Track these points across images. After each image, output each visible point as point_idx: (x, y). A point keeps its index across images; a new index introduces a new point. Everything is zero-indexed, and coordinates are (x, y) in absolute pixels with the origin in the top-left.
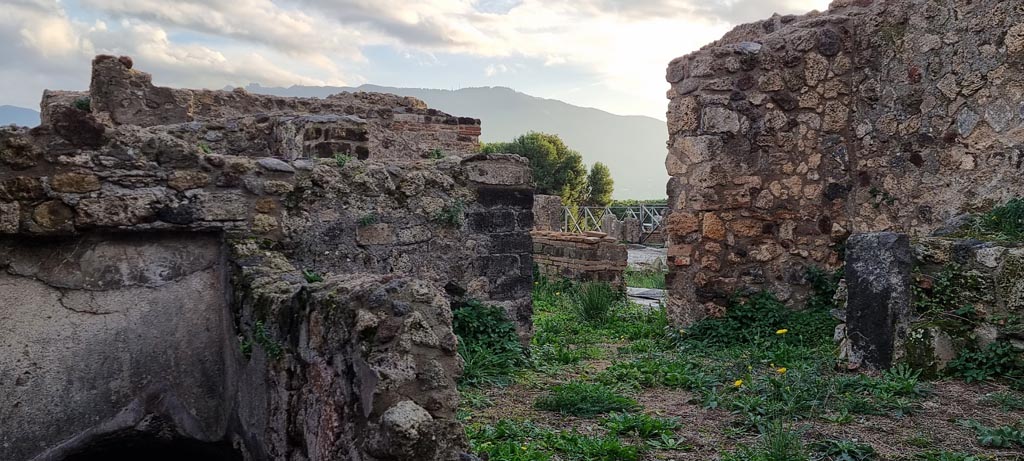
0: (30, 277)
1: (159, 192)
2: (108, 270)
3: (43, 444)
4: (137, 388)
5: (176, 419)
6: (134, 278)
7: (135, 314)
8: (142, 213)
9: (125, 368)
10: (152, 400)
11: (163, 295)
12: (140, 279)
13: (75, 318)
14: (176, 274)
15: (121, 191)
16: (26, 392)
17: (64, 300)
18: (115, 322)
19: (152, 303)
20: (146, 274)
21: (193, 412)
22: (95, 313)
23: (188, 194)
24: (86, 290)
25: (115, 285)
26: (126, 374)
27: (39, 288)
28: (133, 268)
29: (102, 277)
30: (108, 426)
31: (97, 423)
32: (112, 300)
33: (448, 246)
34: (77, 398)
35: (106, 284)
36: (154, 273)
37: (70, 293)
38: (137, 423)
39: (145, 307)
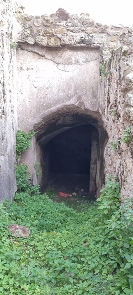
0: (50, 59)
1: (83, 34)
2: (69, 59)
3: (52, 105)
4: (75, 94)
5: (85, 104)
6: (76, 61)
7: (75, 72)
8: (78, 41)
9: (72, 88)
10: (79, 97)
11: (83, 67)
12: (77, 62)
13: (61, 72)
14: (87, 61)
15: (72, 34)
16: (49, 91)
17: (58, 67)
18: (71, 74)
19: (80, 69)
20: (79, 61)
21: (90, 102)
22: (65, 71)
23: (91, 35)
24: (63, 64)
25: (70, 63)
26: (73, 89)
27: (52, 63)
28: (75, 58)
29: (68, 61)
30: (68, 103)
31: (65, 102)
32: (69, 68)
34: (61, 94)
35: (68, 63)
36: (81, 60)
37: (59, 65)
38: (75, 103)
39: (78, 70)
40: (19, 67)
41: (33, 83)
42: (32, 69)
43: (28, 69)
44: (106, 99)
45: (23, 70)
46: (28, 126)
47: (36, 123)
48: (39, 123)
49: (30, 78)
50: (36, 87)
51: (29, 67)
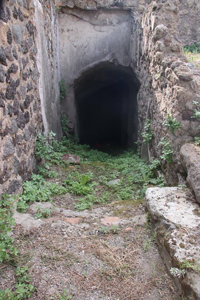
0: (87, 21)
2: (104, 20)
3: (90, 62)
4: (110, 51)
5: (118, 60)
6: (109, 23)
7: (110, 32)
8: (111, 4)
9: (107, 46)
10: (113, 55)
11: (116, 27)
12: (111, 23)
13: (97, 32)
14: (119, 22)
16: (87, 50)
17: (94, 28)
18: (105, 34)
19: (114, 30)
20: (113, 22)
21: (122, 59)
22: (101, 32)
24: (99, 25)
25: (105, 24)
26: (107, 47)
27: (89, 24)
28: (109, 20)
29: (103, 22)
30: (104, 60)
31: (101, 59)
32: (105, 28)
33: (193, 16)
34: (97, 52)
35: (104, 24)
36: (115, 22)
37: (96, 26)
38: (110, 60)
39: (112, 31)
40: (61, 29)
41: (73, 43)
42: (72, 30)
43: (68, 30)
44: (138, 52)
45: (64, 32)
46: (69, 82)
47: (76, 78)
48: (79, 79)
49: (70, 38)
50: (75, 47)
51: (69, 29)
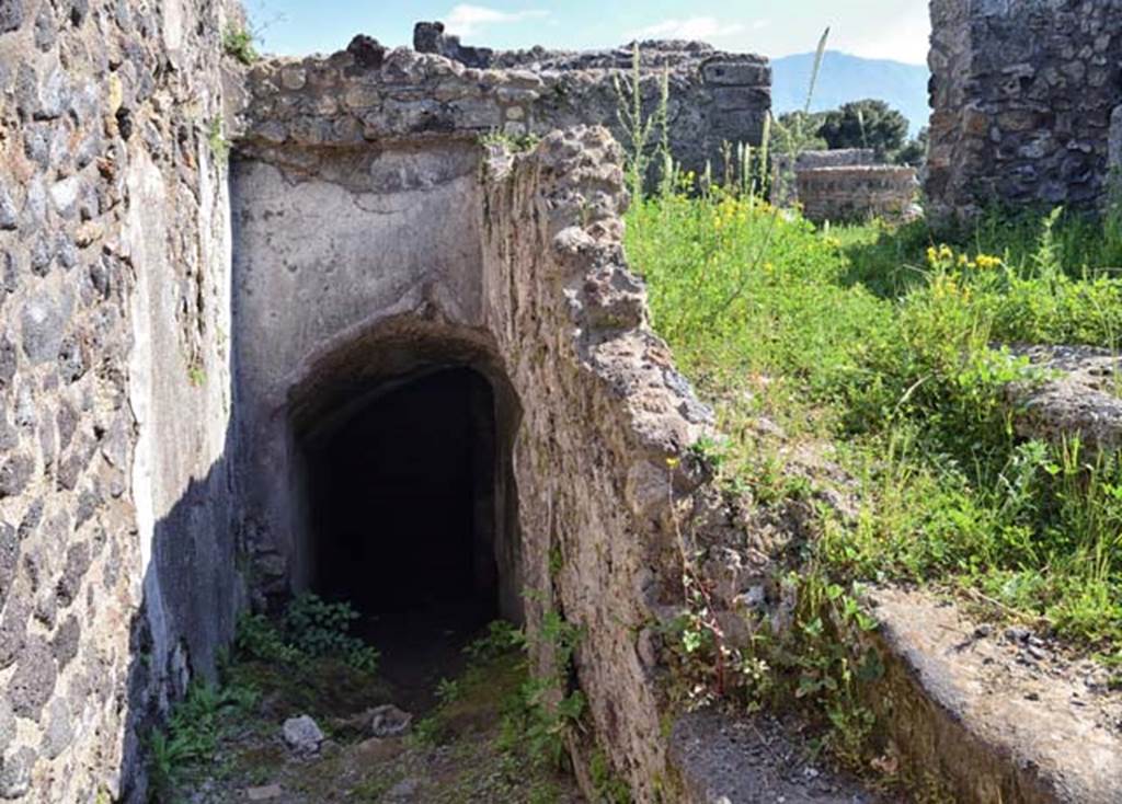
0: (333, 182)
1: (426, 105)
2: (391, 174)
3: (346, 321)
4: (415, 279)
5: (446, 309)
6: (410, 182)
7: (412, 213)
8: (414, 122)
9: (405, 260)
10: (426, 291)
11: (434, 196)
12: (416, 183)
13: (368, 217)
14: (444, 179)
15: (397, 105)
16: (332, 278)
17: (360, 202)
18: (397, 219)
19: (426, 204)
20: (421, 179)
21: (460, 300)
22: (381, 213)
23: (451, 105)
24: (375, 193)
25: (395, 188)
26: (406, 266)
27: (339, 190)
28: (410, 172)
29: (387, 181)
30: (394, 309)
31: (386, 306)
32: (395, 201)
33: (684, 148)
34: (369, 284)
35: (389, 188)
36: (428, 177)
37: (362, 196)
38: (415, 309)
39: (420, 207)
40: (239, 211)
41: (281, 257)
42: (280, 214)
43: (267, 215)
44: (506, 291)
45: (252, 219)
46: (269, 396)
47: (295, 381)
48: (304, 383)
49: (274, 242)
50: (293, 269)
51: (270, 209)
